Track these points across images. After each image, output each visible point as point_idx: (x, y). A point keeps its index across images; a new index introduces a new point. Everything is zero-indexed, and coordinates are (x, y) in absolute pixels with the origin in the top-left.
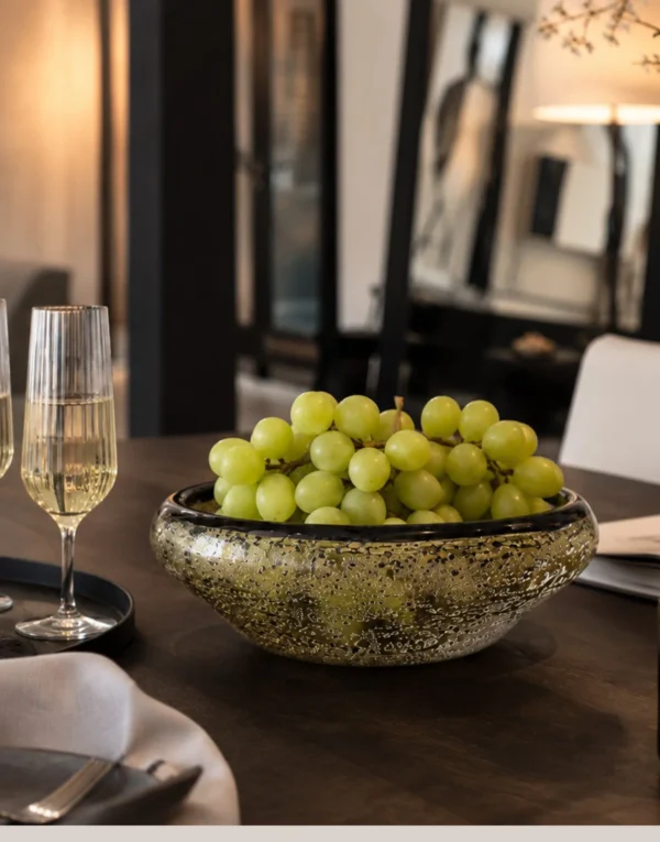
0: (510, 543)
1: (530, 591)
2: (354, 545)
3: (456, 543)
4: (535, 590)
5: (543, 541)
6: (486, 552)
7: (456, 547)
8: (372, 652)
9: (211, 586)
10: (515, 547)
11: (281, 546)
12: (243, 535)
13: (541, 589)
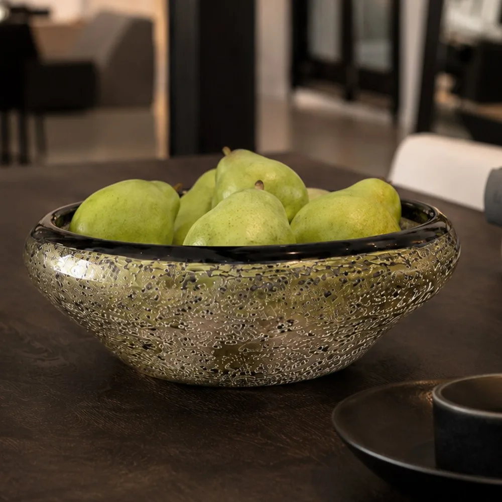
0: (379, 261)
1: (399, 309)
2: (225, 267)
3: (327, 263)
4: (403, 308)
5: (411, 258)
6: (359, 272)
7: (328, 267)
8: (243, 374)
9: (82, 310)
10: (386, 265)
11: (151, 270)
12: (112, 258)
13: (408, 306)
